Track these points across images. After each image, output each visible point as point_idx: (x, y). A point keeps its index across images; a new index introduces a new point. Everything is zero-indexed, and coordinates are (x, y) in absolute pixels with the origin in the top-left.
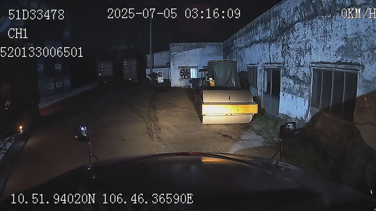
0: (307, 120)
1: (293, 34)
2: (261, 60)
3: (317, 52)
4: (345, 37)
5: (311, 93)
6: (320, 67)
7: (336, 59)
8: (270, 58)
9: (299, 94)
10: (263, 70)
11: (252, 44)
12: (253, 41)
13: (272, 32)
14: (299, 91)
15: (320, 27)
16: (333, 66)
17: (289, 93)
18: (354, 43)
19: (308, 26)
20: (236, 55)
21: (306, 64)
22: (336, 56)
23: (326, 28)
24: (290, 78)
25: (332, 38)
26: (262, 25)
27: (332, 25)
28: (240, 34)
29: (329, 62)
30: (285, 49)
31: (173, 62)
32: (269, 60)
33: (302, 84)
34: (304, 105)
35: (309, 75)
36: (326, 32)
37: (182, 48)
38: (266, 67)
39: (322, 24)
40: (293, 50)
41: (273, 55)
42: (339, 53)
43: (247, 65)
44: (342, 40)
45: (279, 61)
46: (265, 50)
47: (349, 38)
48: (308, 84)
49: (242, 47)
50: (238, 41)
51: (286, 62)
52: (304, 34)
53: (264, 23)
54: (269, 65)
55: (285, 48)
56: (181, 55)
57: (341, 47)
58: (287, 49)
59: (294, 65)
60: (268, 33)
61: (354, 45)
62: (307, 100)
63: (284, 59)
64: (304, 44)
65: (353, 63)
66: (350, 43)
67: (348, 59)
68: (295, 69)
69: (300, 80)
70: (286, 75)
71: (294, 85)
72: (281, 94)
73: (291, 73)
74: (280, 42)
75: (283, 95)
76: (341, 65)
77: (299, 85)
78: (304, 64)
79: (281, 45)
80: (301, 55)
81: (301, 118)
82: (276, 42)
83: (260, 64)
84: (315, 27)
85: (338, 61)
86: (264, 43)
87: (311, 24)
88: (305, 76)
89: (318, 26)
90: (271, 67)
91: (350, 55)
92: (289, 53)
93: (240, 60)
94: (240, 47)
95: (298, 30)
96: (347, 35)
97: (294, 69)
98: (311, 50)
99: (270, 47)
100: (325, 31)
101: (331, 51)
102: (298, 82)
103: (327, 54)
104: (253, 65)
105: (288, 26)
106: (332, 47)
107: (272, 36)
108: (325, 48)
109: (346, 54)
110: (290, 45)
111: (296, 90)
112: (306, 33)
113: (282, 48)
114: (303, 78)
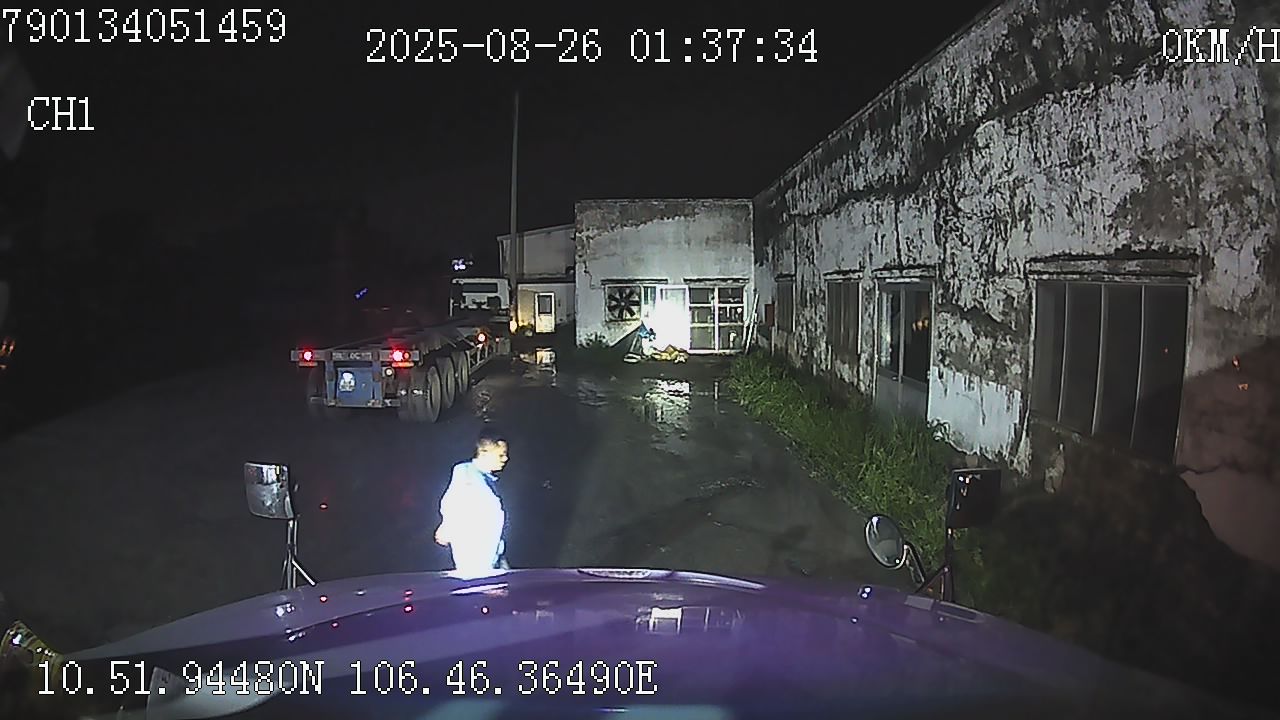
0: (1016, 461)
1: (971, 161)
2: (871, 255)
3: (1048, 219)
4: (1143, 160)
5: (1031, 368)
6: (1058, 274)
7: (1112, 243)
8: (899, 250)
9: (991, 372)
10: (877, 292)
11: (843, 200)
12: (846, 190)
13: (904, 159)
14: (991, 360)
15: (1058, 132)
16: (1102, 266)
17: (960, 367)
18: (1174, 177)
19: (1020, 132)
20: (793, 243)
21: (1015, 265)
22: (1113, 232)
23: (1078, 132)
24: (962, 319)
25: (1098, 168)
26: (874, 136)
27: (1098, 119)
28: (807, 168)
29: (1091, 252)
30: (947, 215)
31: (585, 263)
32: (896, 257)
33: (1000, 337)
34: (1008, 408)
35: (1024, 302)
36: (1077, 145)
37: (615, 217)
38: (888, 280)
39: (1066, 121)
40: (970, 218)
41: (908, 238)
42: (1121, 219)
43: (825, 275)
44: (1133, 172)
45: (928, 257)
46: (882, 222)
47: (1158, 160)
48: (1019, 335)
49: (813, 213)
50: (798, 193)
51: (949, 261)
52: (1008, 159)
53: (880, 129)
54: (896, 273)
55: (947, 211)
56: (613, 241)
57: (1128, 197)
58: (953, 215)
59: (973, 269)
60: (894, 164)
61: (1173, 186)
62: (1016, 391)
63: (942, 251)
64: (1008, 193)
65: (1171, 250)
66: (1160, 180)
67: (1156, 238)
68: (978, 283)
69: (995, 321)
70: (950, 307)
71: (975, 341)
72: (933, 372)
73: (966, 299)
74: (931, 193)
75: (941, 377)
76: (1130, 263)
77: (990, 341)
78: (1005, 264)
79: (933, 201)
80: (997, 236)
81: (996, 455)
82: (919, 192)
83: (868, 271)
84: (1043, 132)
85: (1120, 247)
86: (879, 199)
87: (1028, 123)
88: (1010, 306)
89: (1053, 129)
90: (902, 280)
91: (1162, 223)
92: (958, 229)
93: (808, 257)
94: (806, 214)
95: (987, 146)
96: (1151, 153)
97: (973, 284)
98: (1032, 216)
99: (897, 210)
100: (1076, 147)
101: (1097, 214)
102: (989, 328)
103: (1083, 225)
104: (847, 272)
105: (955, 132)
106: (1099, 200)
107: (903, 173)
108: (1077, 205)
109: (1146, 222)
110: (962, 200)
111: (981, 356)
112: (1013, 155)
113: (938, 212)
114: (1004, 313)
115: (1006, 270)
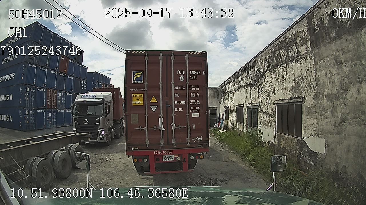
0: (275, 142)
1: (264, 80)
2: (245, 101)
3: (278, 92)
4: (294, 80)
5: (276, 123)
6: (280, 103)
7: (289, 96)
8: (251, 100)
9: (270, 125)
10: (247, 109)
11: (239, 88)
12: (240, 86)
13: (252, 79)
15: (280, 74)
16: (287, 101)
17: (264, 124)
18: (299, 83)
19: (273, 74)
20: (228, 98)
21: (273, 102)
22: (289, 94)
23: (283, 74)
24: (264, 114)
25: (287, 82)
27: (287, 71)
28: (231, 79)
29: (285, 99)
33: (271, 117)
34: (273, 132)
35: (275, 109)
39: (281, 72)
40: (264, 92)
41: (253, 97)
42: (291, 92)
43: (236, 106)
44: (293, 82)
45: (257, 101)
46: (248, 93)
47: (297, 79)
48: (274, 116)
49: (233, 91)
51: (261, 102)
54: (251, 105)
55: (260, 91)
57: (292, 87)
58: (262, 92)
59: (265, 103)
60: (250, 80)
61: (299, 85)
62: (274, 128)
63: (259, 99)
64: (271, 87)
65: (299, 97)
66: (297, 83)
67: (296, 95)
69: (269, 114)
70: (261, 112)
71: (266, 119)
72: (259, 126)
73: (264, 110)
74: (257, 87)
76: (292, 100)
77: (269, 118)
79: (257, 89)
80: (270, 96)
81: (271, 142)
82: (255, 86)
83: (245, 104)
84: (277, 74)
85: (291, 97)
86: (247, 88)
87: (275, 72)
91: (297, 92)
92: (262, 95)
93: (232, 101)
94: (231, 91)
95: (267, 77)
96: (295, 78)
97: (266, 106)
98: (275, 92)
99: (251, 91)
100: (283, 77)
101: (287, 91)
102: (269, 116)
103: (284, 93)
104: (240, 105)
105: (261, 74)
106: (287, 88)
107: (252, 82)
108: (283, 89)
109: (295, 92)
110: (263, 88)
111: (268, 122)
112: (272, 79)
113: (258, 91)
114: (271, 112)
115: (271, 103)
